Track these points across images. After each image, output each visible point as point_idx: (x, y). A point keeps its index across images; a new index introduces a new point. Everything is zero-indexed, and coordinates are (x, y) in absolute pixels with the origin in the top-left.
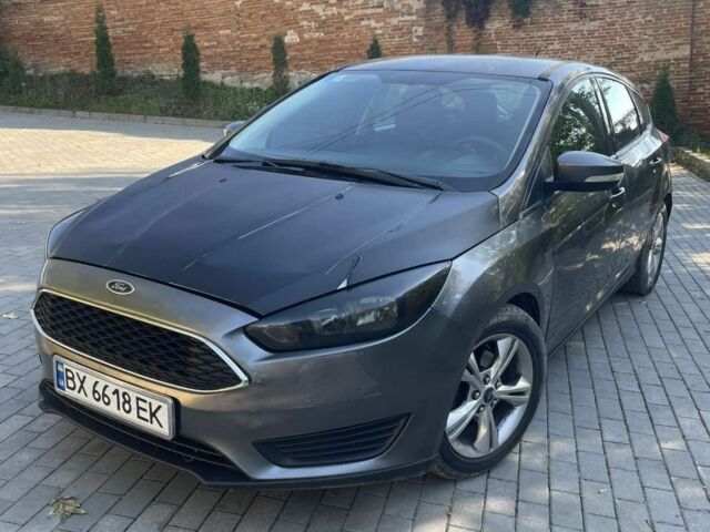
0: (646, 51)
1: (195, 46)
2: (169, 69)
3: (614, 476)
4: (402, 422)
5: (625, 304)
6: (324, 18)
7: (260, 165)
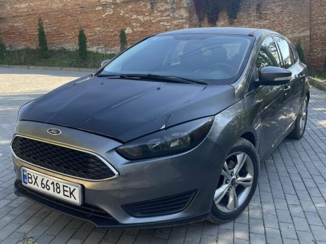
0: (290, 33)
1: (84, 35)
2: (72, 46)
3: (294, 220)
4: (193, 194)
5: (291, 143)
6: (143, 21)
7: (119, 77)
